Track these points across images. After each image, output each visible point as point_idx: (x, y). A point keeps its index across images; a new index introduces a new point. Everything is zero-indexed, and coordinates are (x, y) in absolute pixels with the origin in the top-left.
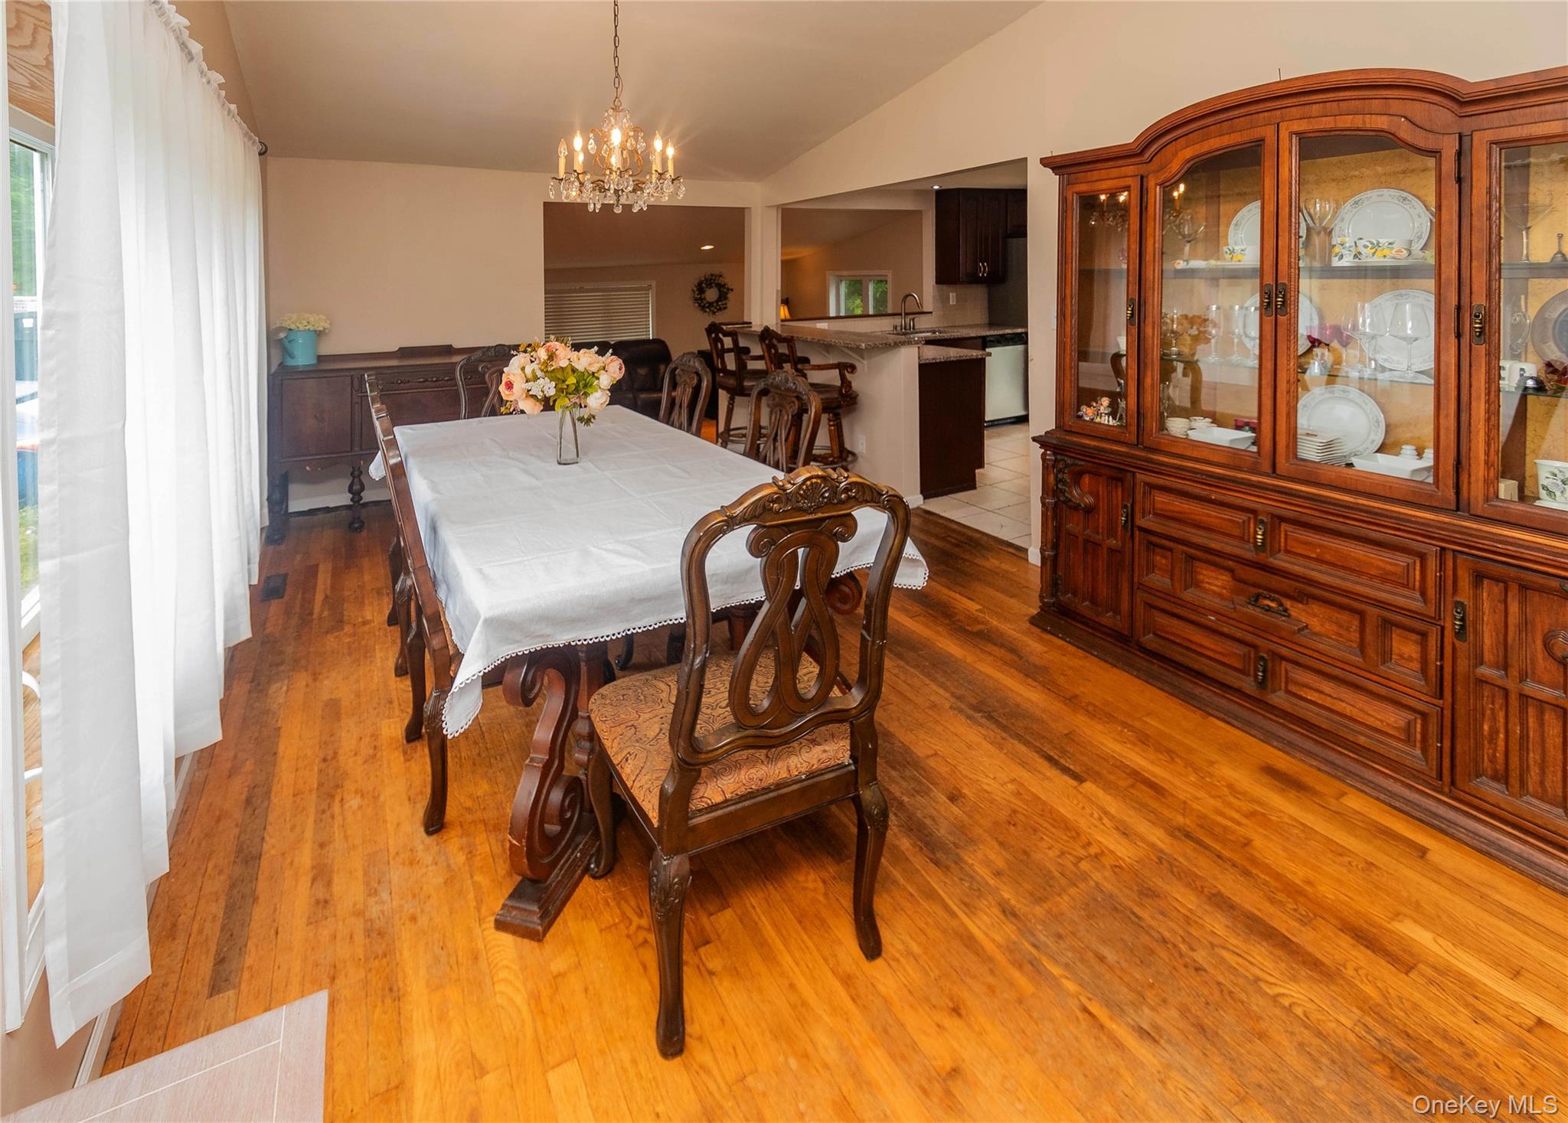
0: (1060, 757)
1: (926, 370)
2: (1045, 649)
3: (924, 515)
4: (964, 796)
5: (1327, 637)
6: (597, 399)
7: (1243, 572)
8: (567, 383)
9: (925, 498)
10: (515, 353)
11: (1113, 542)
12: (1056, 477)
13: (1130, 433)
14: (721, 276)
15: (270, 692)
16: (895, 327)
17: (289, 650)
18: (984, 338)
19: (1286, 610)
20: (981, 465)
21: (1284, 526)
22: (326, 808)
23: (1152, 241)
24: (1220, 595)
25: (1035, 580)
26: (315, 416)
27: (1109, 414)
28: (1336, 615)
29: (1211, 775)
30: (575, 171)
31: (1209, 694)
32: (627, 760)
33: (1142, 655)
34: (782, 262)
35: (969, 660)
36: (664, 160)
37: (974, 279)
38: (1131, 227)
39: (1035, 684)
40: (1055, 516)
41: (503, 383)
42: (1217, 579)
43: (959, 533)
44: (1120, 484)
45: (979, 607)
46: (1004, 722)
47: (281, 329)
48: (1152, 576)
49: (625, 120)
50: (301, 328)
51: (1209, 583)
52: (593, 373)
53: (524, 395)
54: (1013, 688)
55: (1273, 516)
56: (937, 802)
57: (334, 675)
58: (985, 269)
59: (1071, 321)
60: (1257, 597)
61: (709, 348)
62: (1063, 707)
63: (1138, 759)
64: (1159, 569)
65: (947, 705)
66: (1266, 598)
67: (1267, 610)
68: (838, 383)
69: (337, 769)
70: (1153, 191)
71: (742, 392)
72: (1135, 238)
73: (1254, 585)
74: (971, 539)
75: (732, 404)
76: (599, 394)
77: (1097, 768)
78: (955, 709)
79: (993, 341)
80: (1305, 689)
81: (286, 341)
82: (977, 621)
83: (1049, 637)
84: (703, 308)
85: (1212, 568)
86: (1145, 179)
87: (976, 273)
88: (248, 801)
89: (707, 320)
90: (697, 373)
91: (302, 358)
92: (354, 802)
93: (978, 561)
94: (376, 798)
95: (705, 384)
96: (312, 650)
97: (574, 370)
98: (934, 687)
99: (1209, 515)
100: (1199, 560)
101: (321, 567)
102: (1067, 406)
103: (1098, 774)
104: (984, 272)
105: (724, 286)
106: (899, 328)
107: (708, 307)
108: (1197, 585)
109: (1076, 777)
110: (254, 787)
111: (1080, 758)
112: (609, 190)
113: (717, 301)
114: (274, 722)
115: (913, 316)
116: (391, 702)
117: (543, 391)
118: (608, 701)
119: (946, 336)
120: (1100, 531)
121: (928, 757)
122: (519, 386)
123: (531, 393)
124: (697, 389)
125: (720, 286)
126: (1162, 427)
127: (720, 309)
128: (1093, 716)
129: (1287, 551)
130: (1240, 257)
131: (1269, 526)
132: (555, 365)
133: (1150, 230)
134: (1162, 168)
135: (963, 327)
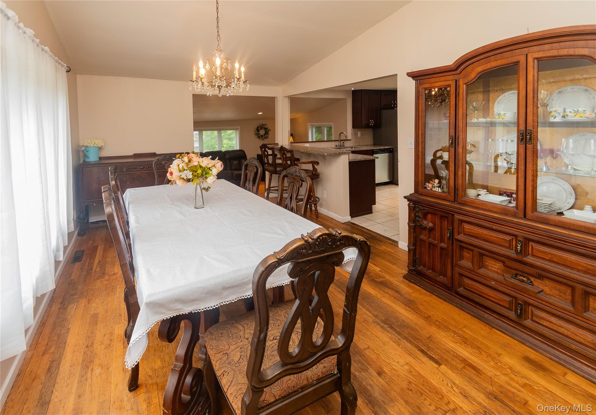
0: (427, 350)
1: (352, 164)
2: (412, 291)
3: (352, 225)
4: (384, 372)
5: (554, 296)
6: (211, 179)
7: (508, 263)
8: (197, 172)
9: (352, 217)
10: (174, 159)
11: (443, 245)
12: (415, 215)
13: (451, 196)
14: (266, 125)
15: (68, 309)
16: (336, 146)
17: (80, 287)
18: (373, 150)
19: (531, 282)
20: (375, 204)
21: (530, 243)
22: (84, 374)
23: (462, 110)
24: (497, 273)
25: (405, 258)
26: (97, 183)
27: (439, 187)
28: (558, 286)
29: (501, 362)
30: (200, 77)
31: (492, 318)
32: (224, 375)
33: (458, 297)
34: (291, 119)
35: (379, 296)
36: (240, 74)
37: (367, 126)
38: (451, 103)
39: (410, 309)
40: (414, 232)
41: (169, 172)
42: (496, 265)
43: (367, 233)
44: (446, 219)
45: (380, 269)
46: (398, 330)
47: (83, 146)
48: (463, 261)
49: (222, 55)
50: (92, 146)
51: (491, 267)
52: (209, 168)
53: (179, 178)
54: (401, 312)
55: (526, 238)
56: (372, 376)
57: (98, 301)
58: (372, 122)
59: (422, 146)
60: (517, 275)
61: (261, 153)
62: (425, 322)
63: (465, 352)
64: (466, 258)
65: (371, 320)
66: (521, 275)
67: (522, 282)
68: (312, 169)
69: (92, 352)
70: (462, 87)
71: (275, 172)
72: (453, 108)
73: (515, 269)
74: (373, 236)
75: (271, 177)
76: (211, 178)
77: (445, 357)
78: (375, 323)
79: (376, 152)
80: (542, 320)
81: (85, 151)
82: (380, 276)
83: (412, 285)
84: (259, 137)
85: (494, 260)
86: (458, 81)
87: (369, 124)
88: (49, 369)
89: (261, 142)
90: (256, 167)
91: (93, 158)
92: (97, 371)
93: (377, 247)
94: (108, 369)
95: (259, 172)
96: (90, 287)
97: (201, 167)
98: (364, 310)
99: (492, 236)
100: (487, 256)
101: (99, 247)
102: (420, 183)
103: (446, 360)
104: (372, 124)
105: (267, 129)
106: (338, 146)
107: (261, 137)
108: (486, 267)
109: (436, 362)
110: (53, 362)
111: (437, 351)
112: (215, 86)
113: (264, 135)
114: (67, 325)
115: (343, 141)
116: (121, 316)
117: (187, 176)
118: (214, 337)
119: (357, 149)
120: (436, 239)
121: (365, 349)
122: (176, 173)
123: (181, 177)
124: (256, 174)
125: (265, 129)
126: (465, 194)
127: (266, 138)
128: (439, 327)
129: (533, 255)
130: (503, 117)
131: (523, 243)
132: (191, 165)
133: (460, 105)
134: (466, 76)
135: (363, 146)
